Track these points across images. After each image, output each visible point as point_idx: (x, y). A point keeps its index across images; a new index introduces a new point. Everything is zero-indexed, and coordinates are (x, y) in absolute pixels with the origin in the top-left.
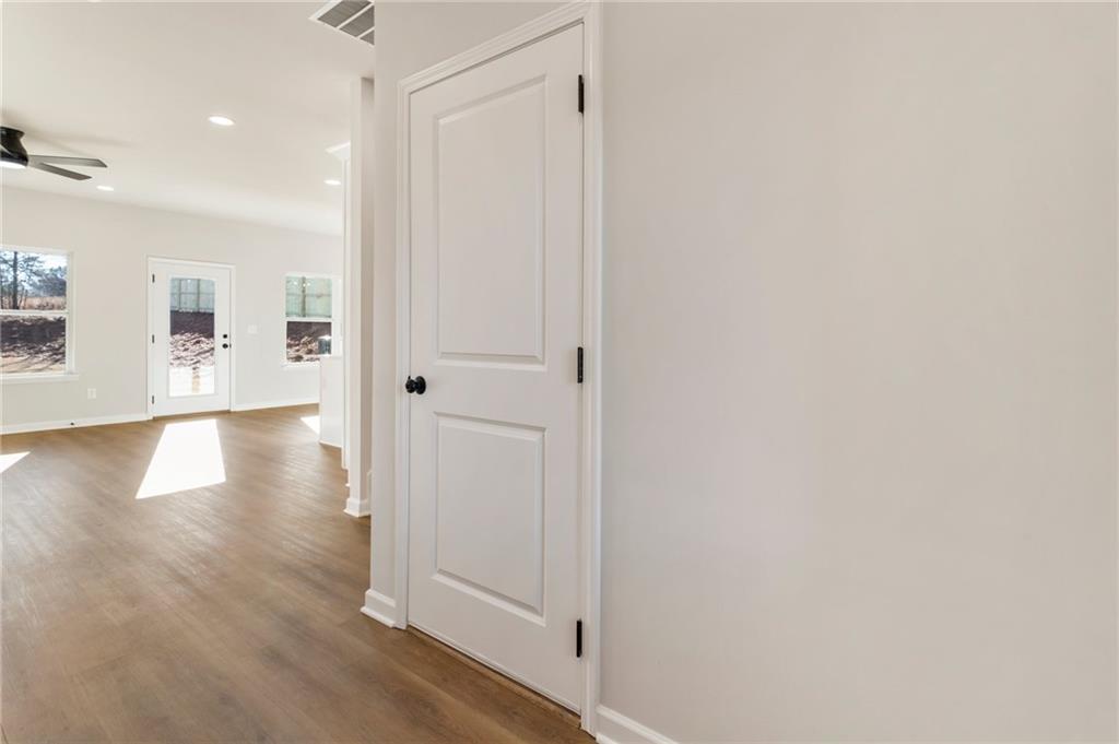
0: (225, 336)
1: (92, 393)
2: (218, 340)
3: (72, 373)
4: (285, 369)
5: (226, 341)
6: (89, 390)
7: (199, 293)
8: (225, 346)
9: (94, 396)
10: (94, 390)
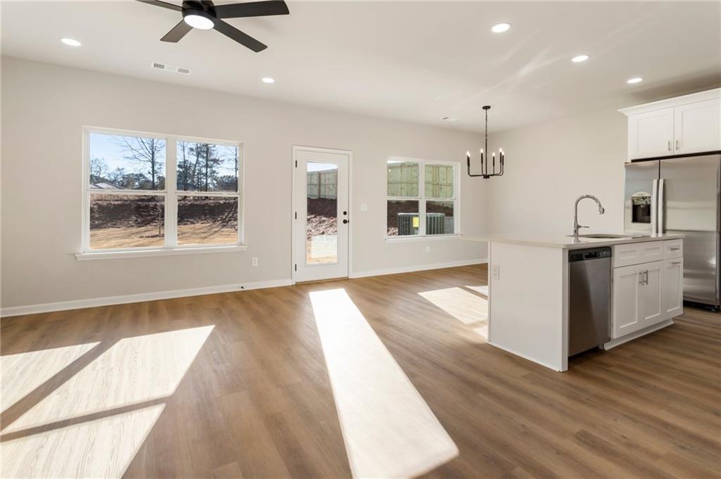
0: (345, 213)
1: (255, 262)
2: (340, 217)
3: (241, 244)
4: (387, 242)
5: (346, 217)
6: (253, 259)
7: (320, 185)
8: (345, 222)
9: (256, 265)
10: (257, 259)
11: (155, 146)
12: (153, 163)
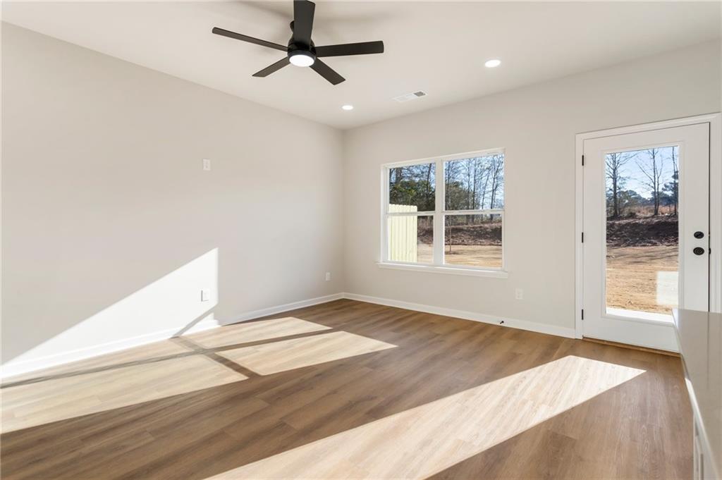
0: (699, 235)
1: (519, 294)
5: (701, 243)
6: (517, 290)
8: (698, 251)
11: (617, 159)
12: (615, 179)
